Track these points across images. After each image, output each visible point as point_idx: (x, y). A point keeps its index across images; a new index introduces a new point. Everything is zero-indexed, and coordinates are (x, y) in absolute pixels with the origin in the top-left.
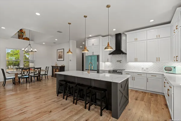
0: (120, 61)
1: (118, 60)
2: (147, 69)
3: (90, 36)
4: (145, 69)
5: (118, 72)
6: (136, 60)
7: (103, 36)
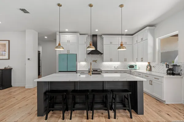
0: (95, 61)
1: (94, 60)
2: (118, 67)
3: (67, 30)
4: (116, 67)
5: (98, 71)
6: (111, 60)
7: (80, 34)
